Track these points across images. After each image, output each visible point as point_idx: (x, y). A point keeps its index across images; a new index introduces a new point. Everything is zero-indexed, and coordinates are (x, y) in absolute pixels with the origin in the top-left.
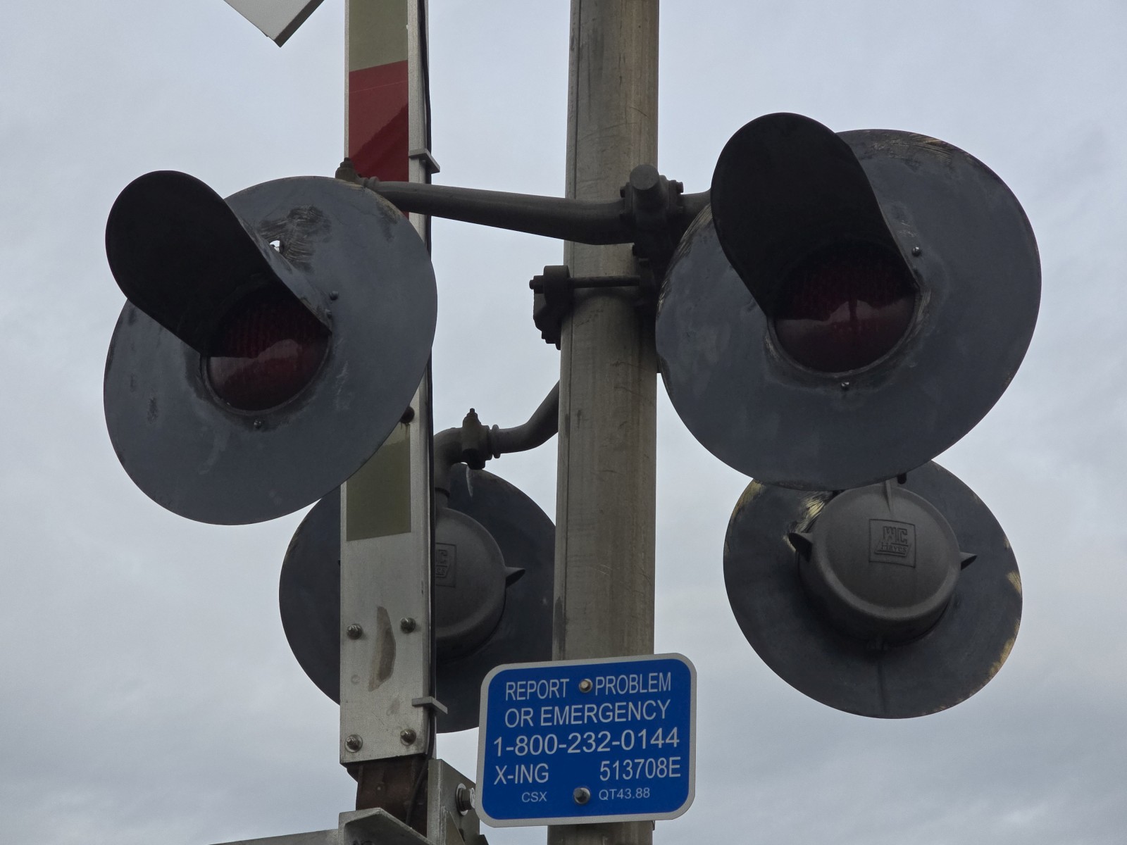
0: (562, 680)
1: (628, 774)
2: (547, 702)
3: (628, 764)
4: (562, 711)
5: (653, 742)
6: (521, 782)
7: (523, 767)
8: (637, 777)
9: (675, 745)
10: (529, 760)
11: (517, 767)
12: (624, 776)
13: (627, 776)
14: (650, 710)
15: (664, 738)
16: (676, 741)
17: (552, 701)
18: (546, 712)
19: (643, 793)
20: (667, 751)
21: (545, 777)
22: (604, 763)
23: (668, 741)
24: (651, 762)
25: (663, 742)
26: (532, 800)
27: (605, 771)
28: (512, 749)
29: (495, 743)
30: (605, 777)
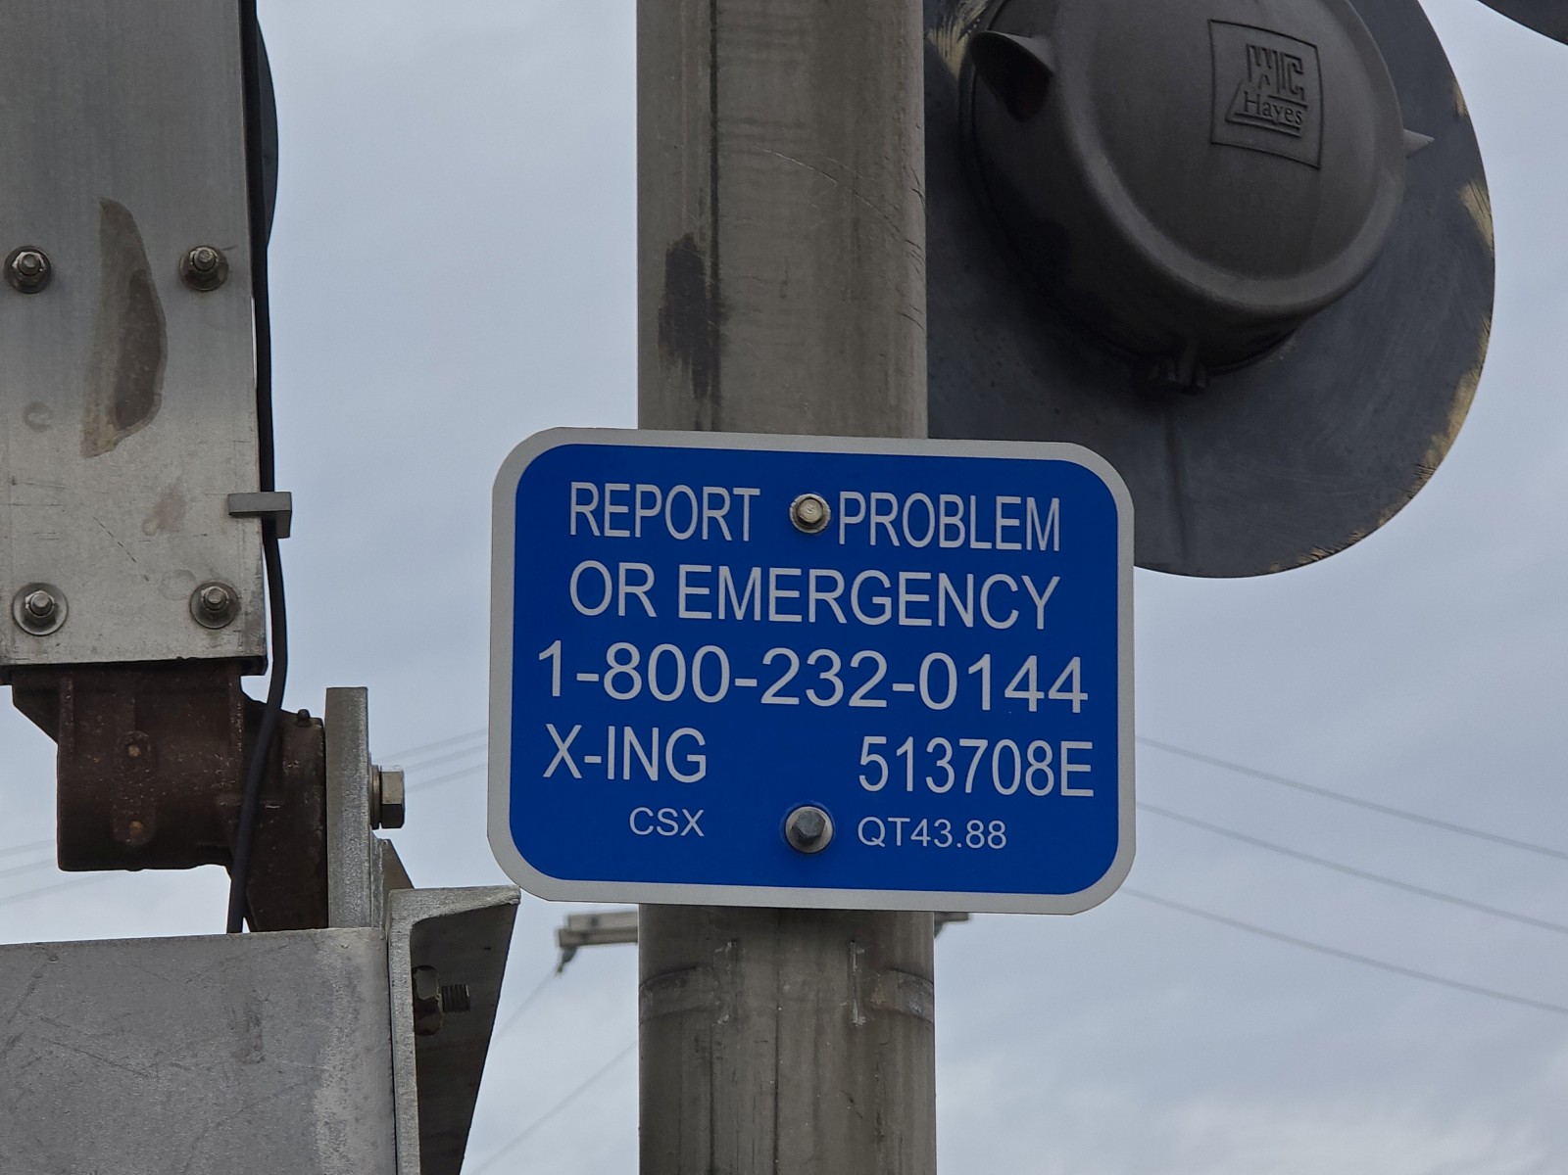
0: (737, 491)
1: (941, 780)
2: (694, 550)
3: (940, 751)
4: (740, 582)
5: (1010, 693)
6: (627, 776)
7: (629, 734)
8: (968, 789)
9: (1076, 709)
10: (645, 715)
11: (612, 730)
12: (929, 781)
13: (940, 783)
14: (1001, 602)
15: (1044, 685)
16: (1077, 697)
17: (709, 549)
18: (693, 580)
19: (989, 835)
20: (1054, 721)
21: (694, 768)
22: (868, 740)
23: (1053, 694)
24: (1006, 750)
25: (1041, 695)
26: (659, 829)
27: (875, 765)
28: (594, 678)
29: (543, 656)
30: (874, 779)
